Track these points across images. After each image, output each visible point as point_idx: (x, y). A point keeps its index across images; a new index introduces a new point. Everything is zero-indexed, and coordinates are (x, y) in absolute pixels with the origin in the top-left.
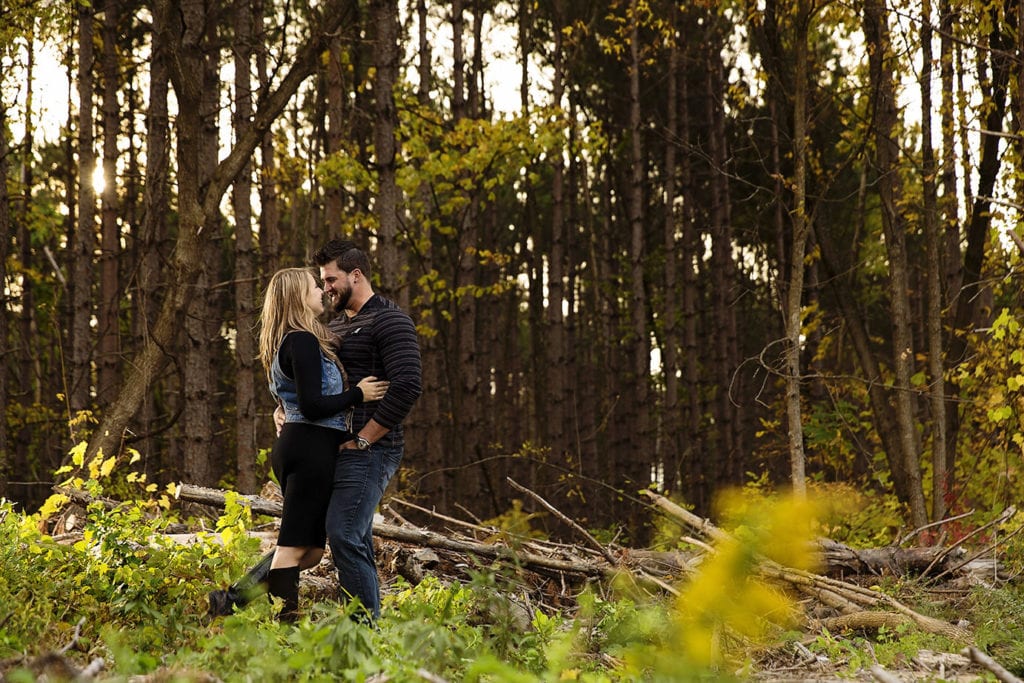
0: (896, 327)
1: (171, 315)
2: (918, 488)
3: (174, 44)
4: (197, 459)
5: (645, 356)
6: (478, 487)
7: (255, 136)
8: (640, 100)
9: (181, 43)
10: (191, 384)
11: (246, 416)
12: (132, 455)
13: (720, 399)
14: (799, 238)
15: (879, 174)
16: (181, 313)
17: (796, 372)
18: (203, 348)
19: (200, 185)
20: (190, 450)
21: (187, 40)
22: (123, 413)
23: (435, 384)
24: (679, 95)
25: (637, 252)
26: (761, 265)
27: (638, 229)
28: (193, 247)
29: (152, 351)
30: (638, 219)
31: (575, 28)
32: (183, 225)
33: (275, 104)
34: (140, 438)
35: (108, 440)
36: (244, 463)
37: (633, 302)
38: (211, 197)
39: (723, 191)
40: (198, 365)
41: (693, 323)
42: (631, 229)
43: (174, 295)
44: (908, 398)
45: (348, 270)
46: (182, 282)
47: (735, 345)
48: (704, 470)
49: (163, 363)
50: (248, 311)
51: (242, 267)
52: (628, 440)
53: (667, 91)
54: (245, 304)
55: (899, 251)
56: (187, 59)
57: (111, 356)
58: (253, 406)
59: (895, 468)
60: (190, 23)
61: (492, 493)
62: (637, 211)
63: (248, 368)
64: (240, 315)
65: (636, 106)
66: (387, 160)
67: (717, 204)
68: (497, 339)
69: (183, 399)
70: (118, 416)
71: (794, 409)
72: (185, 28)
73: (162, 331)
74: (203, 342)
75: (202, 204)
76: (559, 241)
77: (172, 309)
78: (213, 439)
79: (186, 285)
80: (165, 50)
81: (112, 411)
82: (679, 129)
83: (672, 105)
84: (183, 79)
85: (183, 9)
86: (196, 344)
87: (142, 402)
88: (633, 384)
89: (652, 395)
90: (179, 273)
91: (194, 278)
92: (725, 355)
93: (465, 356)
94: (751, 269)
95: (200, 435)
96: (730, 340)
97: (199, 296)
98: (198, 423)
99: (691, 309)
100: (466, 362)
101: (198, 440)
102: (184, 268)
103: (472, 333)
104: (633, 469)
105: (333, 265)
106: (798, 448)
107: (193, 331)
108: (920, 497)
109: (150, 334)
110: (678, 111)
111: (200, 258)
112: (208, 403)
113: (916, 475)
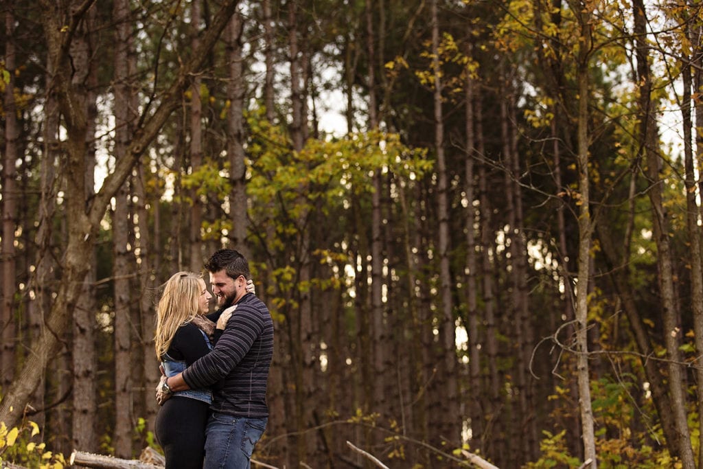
0: (666, 310)
1: (63, 307)
2: (687, 444)
3: (65, 85)
4: (82, 428)
5: (451, 333)
6: (315, 447)
7: (132, 158)
8: (443, 122)
9: (71, 83)
10: (78, 364)
11: (124, 390)
12: (32, 428)
13: (515, 369)
14: (584, 237)
15: (650, 184)
16: (71, 306)
17: (585, 348)
18: (88, 334)
19: (86, 199)
20: (78, 420)
21: (76, 80)
22: (23, 391)
23: (278, 361)
24: (475, 117)
25: (443, 247)
26: (544, 256)
27: (444, 229)
28: (81, 251)
29: (47, 338)
30: (444, 220)
31: (396, 63)
32: (73, 233)
33: (149, 132)
34: (38, 411)
35: (11, 414)
36: (122, 429)
37: (441, 290)
38: (96, 209)
39: (515, 197)
40: (84, 349)
41: (491, 306)
42: (437, 227)
43: (66, 291)
44: (677, 369)
45: (234, 277)
46: (72, 280)
47: (527, 323)
48: (503, 429)
49: (57, 347)
50: (125, 302)
51: (120, 266)
52: (439, 404)
53: (464, 114)
54: (123, 297)
55: (667, 246)
56: (75, 96)
57: (10, 342)
58: (130, 382)
59: (666, 427)
60: (78, 66)
61: (327, 451)
62: (443, 213)
63: (126, 350)
64: (119, 307)
65: (440, 127)
66: (238, 175)
67: (511, 206)
68: (328, 321)
69: (71, 377)
70: (19, 393)
71: (584, 379)
72: (74, 71)
73: (54, 321)
74: (88, 329)
75: (88, 214)
76: (378, 239)
77: (63, 303)
78: (97, 411)
79: (75, 283)
80: (57, 88)
81: (14, 389)
82: (476, 145)
83: (469, 126)
84: (73, 113)
85: (72, 55)
86: (83, 331)
87: (39, 381)
88: (442, 357)
89: (460, 366)
90: (70, 272)
91: (82, 276)
92: (519, 332)
93: (304, 336)
94: (535, 260)
95: (86, 407)
96: (523, 319)
97: (85, 291)
98: (84, 398)
99: (489, 294)
100: (305, 341)
101: (85, 412)
102: (73, 269)
103: (309, 317)
104: (445, 428)
105: (223, 273)
106: (588, 412)
107: (79, 320)
108: (689, 452)
109: (46, 324)
110: (475, 130)
111: (87, 260)
112: (93, 380)
113: (686, 433)
